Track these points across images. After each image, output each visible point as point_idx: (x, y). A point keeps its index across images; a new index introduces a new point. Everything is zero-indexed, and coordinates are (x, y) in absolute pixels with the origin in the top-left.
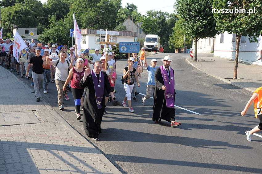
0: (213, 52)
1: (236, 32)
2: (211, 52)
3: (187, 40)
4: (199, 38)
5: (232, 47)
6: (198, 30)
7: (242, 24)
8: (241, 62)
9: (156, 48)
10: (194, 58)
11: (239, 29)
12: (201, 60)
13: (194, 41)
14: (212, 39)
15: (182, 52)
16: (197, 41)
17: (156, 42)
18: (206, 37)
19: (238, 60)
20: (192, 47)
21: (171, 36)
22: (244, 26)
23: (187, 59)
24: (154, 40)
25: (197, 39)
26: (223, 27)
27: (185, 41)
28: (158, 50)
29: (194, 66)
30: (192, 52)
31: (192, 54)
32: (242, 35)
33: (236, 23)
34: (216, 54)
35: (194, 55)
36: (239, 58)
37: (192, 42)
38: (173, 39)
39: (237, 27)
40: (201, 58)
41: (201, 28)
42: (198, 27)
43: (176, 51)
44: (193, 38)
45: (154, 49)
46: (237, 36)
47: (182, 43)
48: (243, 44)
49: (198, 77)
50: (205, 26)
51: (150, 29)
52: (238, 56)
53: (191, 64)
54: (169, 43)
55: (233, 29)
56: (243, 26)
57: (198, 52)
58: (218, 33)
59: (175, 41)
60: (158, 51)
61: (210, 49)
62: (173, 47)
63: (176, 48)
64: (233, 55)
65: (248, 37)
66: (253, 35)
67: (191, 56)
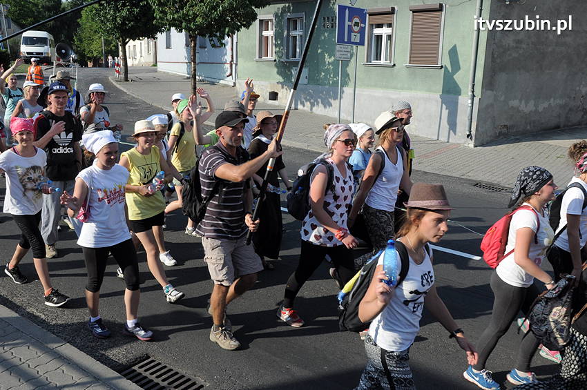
0: (155, 65)
1: (188, 29)
2: (152, 64)
3: (107, 43)
4: (128, 40)
5: (186, 56)
6: (123, 24)
7: (195, 16)
8: (200, 81)
9: (48, 57)
10: (123, 76)
11: (194, 25)
12: (136, 79)
13: (120, 43)
14: (152, 43)
15: (100, 66)
16: (124, 44)
17: (46, 47)
18: (141, 38)
19: (197, 77)
20: (118, 57)
21: (76, 35)
22: (200, 20)
23: (110, 78)
24: (41, 41)
25: (124, 41)
26: (167, 20)
27: (105, 44)
28: (52, 61)
29: (125, 91)
30: (118, 65)
31: (118, 68)
32: (199, 34)
33: (187, 15)
34: (161, 67)
35: (123, 71)
36: (198, 73)
37: (117, 47)
38: (81, 41)
39: (189, 21)
40: (136, 75)
41: (130, 21)
42: (124, 19)
43: (89, 63)
44: (118, 38)
45: (44, 60)
46: (190, 36)
47: (100, 49)
48: (203, 50)
49: (132, 108)
50: (136, 18)
53: (118, 86)
55: (184, 24)
57: (129, 64)
58: (161, 32)
59: (85, 44)
61: (151, 60)
62: (83, 56)
63: (90, 59)
64: (187, 69)
65: (207, 39)
66: (215, 36)
67: (117, 71)
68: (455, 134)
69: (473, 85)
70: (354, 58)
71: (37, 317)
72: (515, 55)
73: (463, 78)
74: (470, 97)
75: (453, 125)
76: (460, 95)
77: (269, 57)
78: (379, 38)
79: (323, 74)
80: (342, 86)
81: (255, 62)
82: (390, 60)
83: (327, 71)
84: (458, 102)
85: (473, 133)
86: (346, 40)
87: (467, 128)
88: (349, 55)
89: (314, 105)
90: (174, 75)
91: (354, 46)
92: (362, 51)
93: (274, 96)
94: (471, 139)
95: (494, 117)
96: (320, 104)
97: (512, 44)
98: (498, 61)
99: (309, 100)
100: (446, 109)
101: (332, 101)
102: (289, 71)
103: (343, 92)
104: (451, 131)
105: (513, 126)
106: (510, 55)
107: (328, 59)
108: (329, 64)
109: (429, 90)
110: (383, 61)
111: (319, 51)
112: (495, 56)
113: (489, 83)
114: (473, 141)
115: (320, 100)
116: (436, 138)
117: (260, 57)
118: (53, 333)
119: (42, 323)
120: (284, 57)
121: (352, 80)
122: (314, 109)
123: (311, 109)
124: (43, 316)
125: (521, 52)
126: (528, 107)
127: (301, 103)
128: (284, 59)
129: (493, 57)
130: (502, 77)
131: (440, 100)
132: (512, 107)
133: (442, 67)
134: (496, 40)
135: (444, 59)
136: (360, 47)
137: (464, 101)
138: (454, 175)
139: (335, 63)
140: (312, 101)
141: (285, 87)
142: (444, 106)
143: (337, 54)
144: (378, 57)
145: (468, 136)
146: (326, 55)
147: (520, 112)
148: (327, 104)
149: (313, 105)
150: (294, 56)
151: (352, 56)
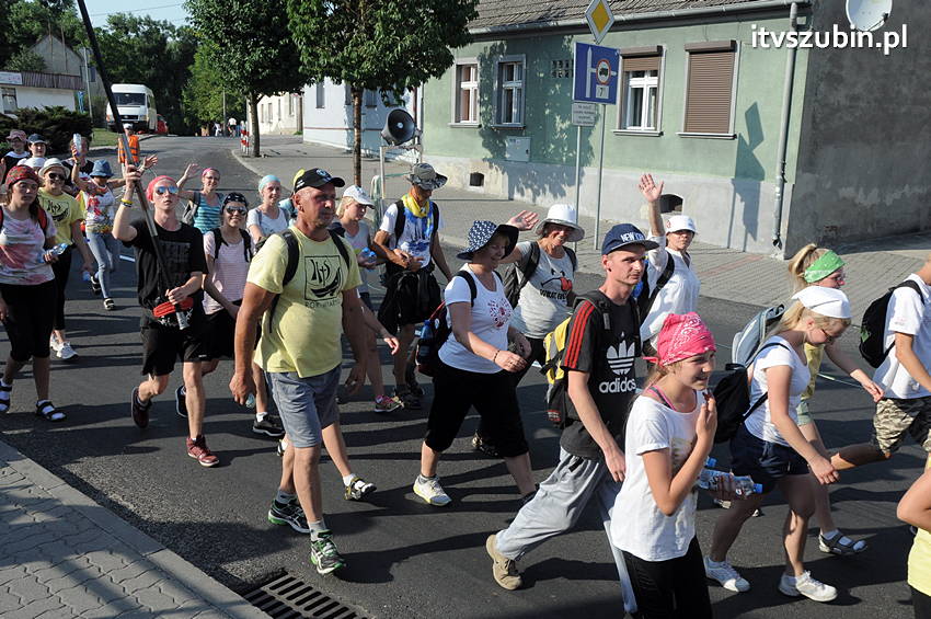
0: (300, 132)
1: (350, 79)
2: (295, 131)
3: (230, 100)
4: (260, 95)
5: (346, 118)
6: (255, 72)
7: (361, 60)
8: (367, 156)
9: (145, 122)
10: (252, 149)
11: (358, 73)
12: (272, 154)
13: (248, 101)
14: (295, 100)
16: (255, 102)
17: (142, 107)
18: (280, 93)
19: (362, 151)
20: (245, 120)
21: (185, 90)
22: (369, 65)
23: (233, 152)
24: (136, 99)
25: (255, 96)
26: (319, 65)
27: (227, 102)
28: (152, 127)
29: (255, 171)
30: (245, 133)
31: (245, 138)
32: (366, 87)
33: (349, 59)
34: (308, 136)
36: (363, 145)
37: (244, 106)
38: (192, 97)
39: (351, 68)
40: (272, 148)
41: (264, 69)
42: (256, 64)
44: (247, 94)
45: (140, 127)
46: (353, 90)
47: (220, 110)
48: (371, 110)
50: (273, 64)
51: (121, 68)
52: (359, 140)
53: (245, 164)
54: (183, 107)
55: (343, 72)
56: (366, 65)
57: (261, 132)
58: (310, 83)
59: (197, 102)
60: (153, 132)
61: (294, 125)
62: (194, 120)
63: (204, 123)
64: (348, 139)
65: (378, 94)
66: (391, 89)
67: (244, 142)
68: (755, 239)
69: (784, 164)
70: (600, 123)
71: (122, 508)
72: (849, 119)
73: (768, 154)
74: (778, 183)
75: (751, 226)
76: (763, 179)
77: (471, 122)
78: (638, 92)
79: (553, 146)
80: (581, 165)
81: (449, 129)
82: (655, 126)
83: (559, 143)
84: (759, 192)
85: (783, 237)
86: (588, 96)
87: (774, 230)
88: (592, 118)
89: (539, 194)
90: (328, 148)
91: (600, 105)
92: (613, 111)
93: (477, 179)
94: (780, 246)
95: (815, 213)
96: (548, 192)
97: (843, 102)
98: (822, 127)
99: (531, 187)
100: (742, 201)
101: (566, 188)
102: (501, 142)
103: (583, 173)
104: (749, 235)
105: (844, 228)
106: (841, 118)
107: (561, 125)
108: (562, 131)
109: (715, 171)
110: (643, 128)
111: (547, 112)
112: (818, 120)
113: (807, 162)
114: (783, 250)
115: (547, 187)
116: (726, 245)
117: (458, 121)
118: (146, 532)
119: (131, 517)
120: (493, 121)
121: (597, 155)
122: (539, 199)
123: (534, 200)
124: (131, 507)
125: (857, 114)
126: (868, 199)
127: (518, 190)
128: (493, 124)
129: (814, 122)
130: (829, 154)
131: (732, 187)
132: (844, 198)
133: (735, 136)
134: (819, 97)
135: (738, 125)
136: (608, 106)
137: (770, 188)
138: (753, 302)
139: (571, 130)
140: (536, 187)
141: (495, 166)
142: (738, 197)
143: (575, 117)
144: (637, 121)
145: (775, 242)
146: (558, 118)
147: (855, 205)
148: (558, 192)
149: (536, 193)
150: (509, 119)
151: (596, 119)
